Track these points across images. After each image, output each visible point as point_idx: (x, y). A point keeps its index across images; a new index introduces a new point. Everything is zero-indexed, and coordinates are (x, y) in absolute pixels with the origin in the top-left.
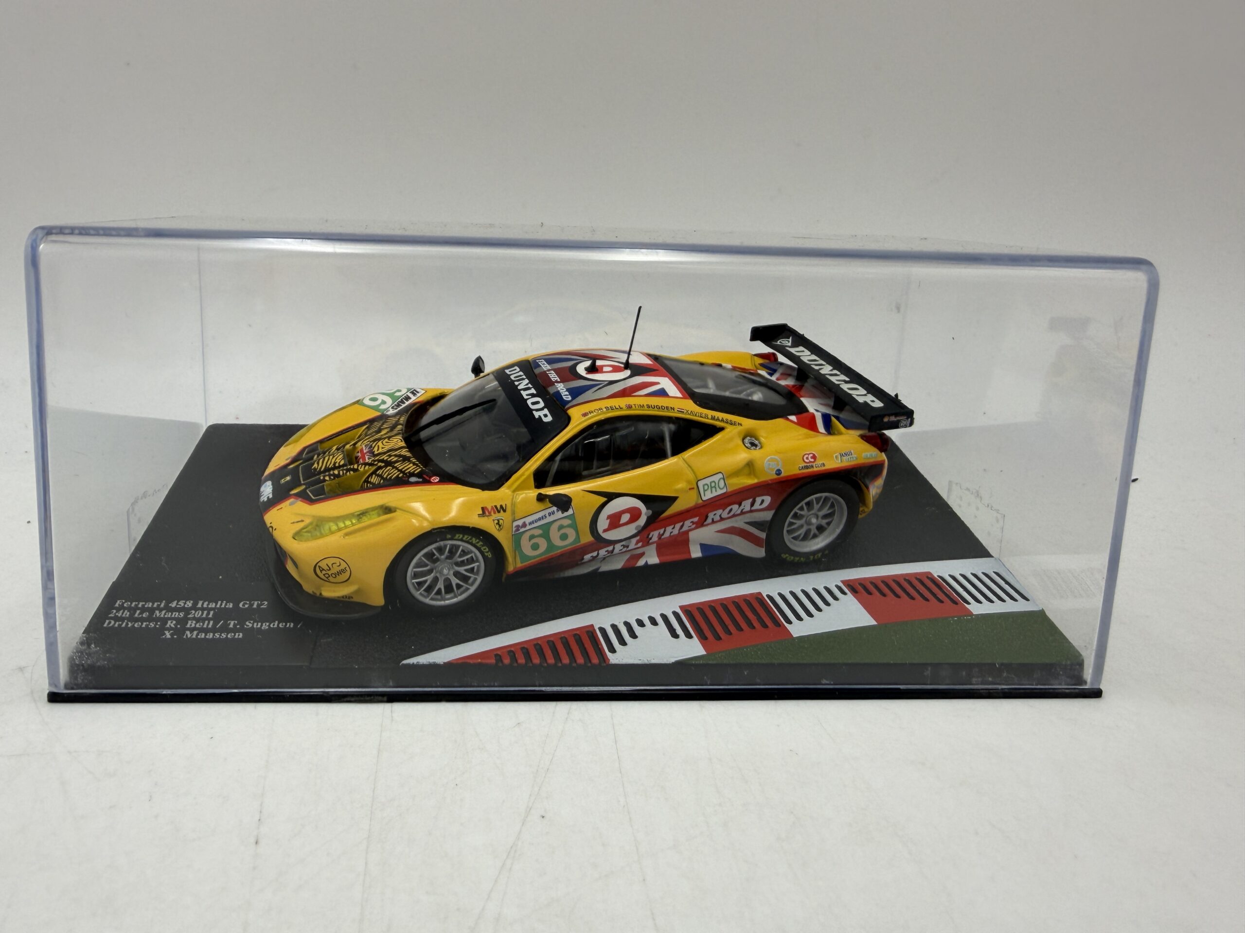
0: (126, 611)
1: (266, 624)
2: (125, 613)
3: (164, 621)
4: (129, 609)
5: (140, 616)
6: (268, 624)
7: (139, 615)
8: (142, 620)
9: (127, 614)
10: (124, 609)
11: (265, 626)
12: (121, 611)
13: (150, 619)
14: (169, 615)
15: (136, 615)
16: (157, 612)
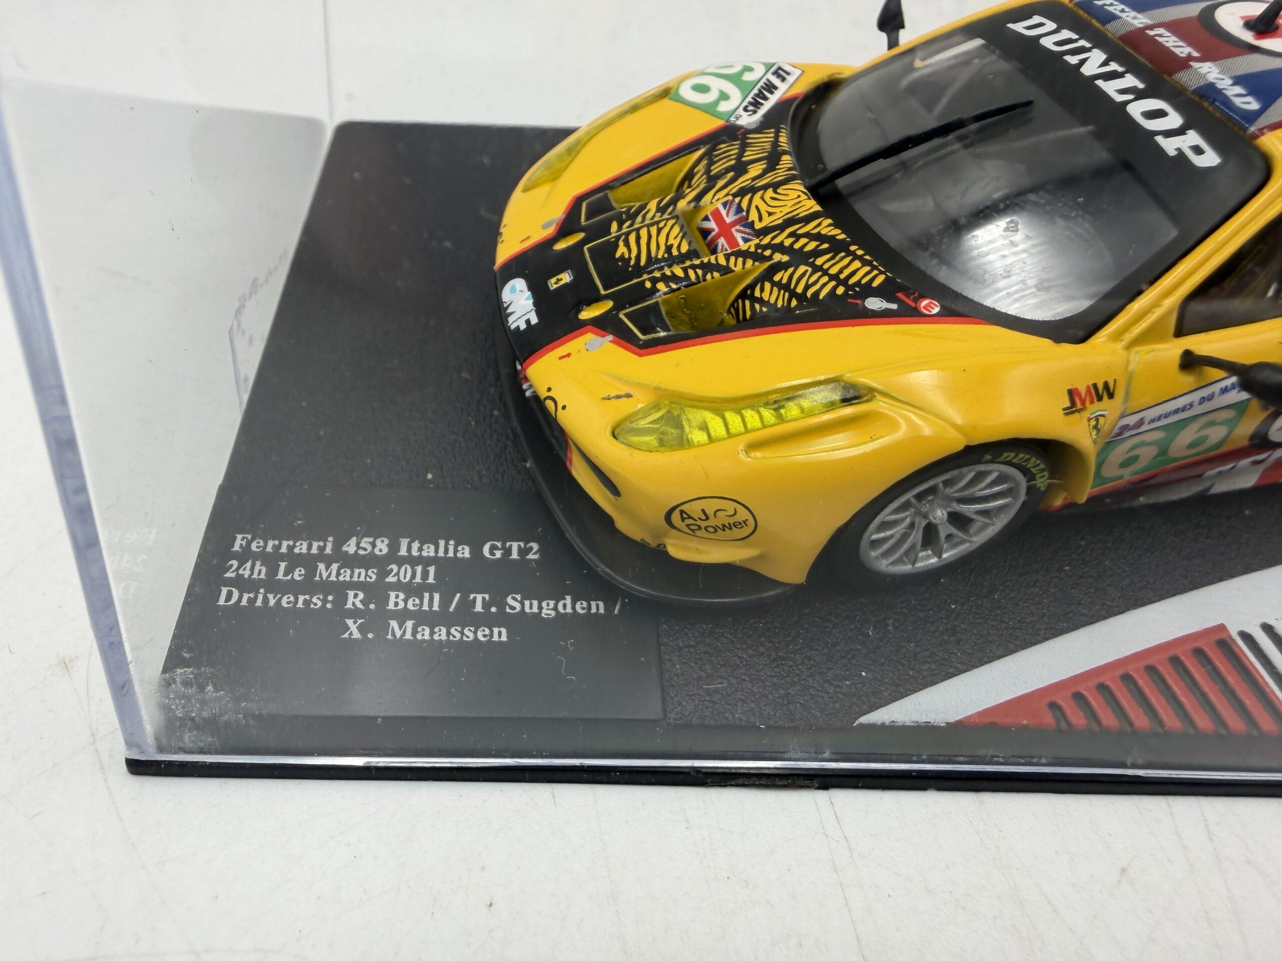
0: (258, 563)
1: (548, 605)
2: (256, 571)
3: (340, 590)
4: (263, 557)
5: (289, 577)
6: (552, 603)
7: (285, 574)
8: (294, 588)
9: (260, 571)
10: (255, 557)
11: (548, 610)
12: (249, 565)
13: (309, 586)
14: (346, 576)
15: (280, 575)
16: (321, 566)
